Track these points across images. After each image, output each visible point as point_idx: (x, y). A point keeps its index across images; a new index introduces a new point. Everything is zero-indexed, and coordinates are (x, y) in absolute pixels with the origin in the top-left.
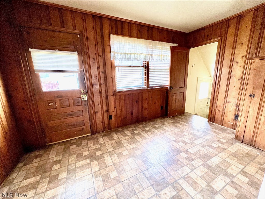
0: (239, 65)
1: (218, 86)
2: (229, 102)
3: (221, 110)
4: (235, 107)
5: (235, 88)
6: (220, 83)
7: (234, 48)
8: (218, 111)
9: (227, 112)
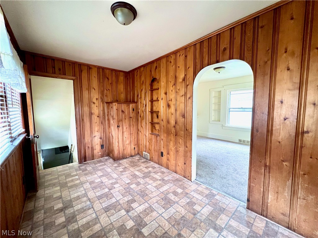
0: (96, 105)
1: (82, 124)
2: (94, 137)
3: (90, 146)
4: (99, 139)
5: (96, 124)
6: (84, 121)
7: (89, 89)
8: (87, 148)
9: (95, 146)
